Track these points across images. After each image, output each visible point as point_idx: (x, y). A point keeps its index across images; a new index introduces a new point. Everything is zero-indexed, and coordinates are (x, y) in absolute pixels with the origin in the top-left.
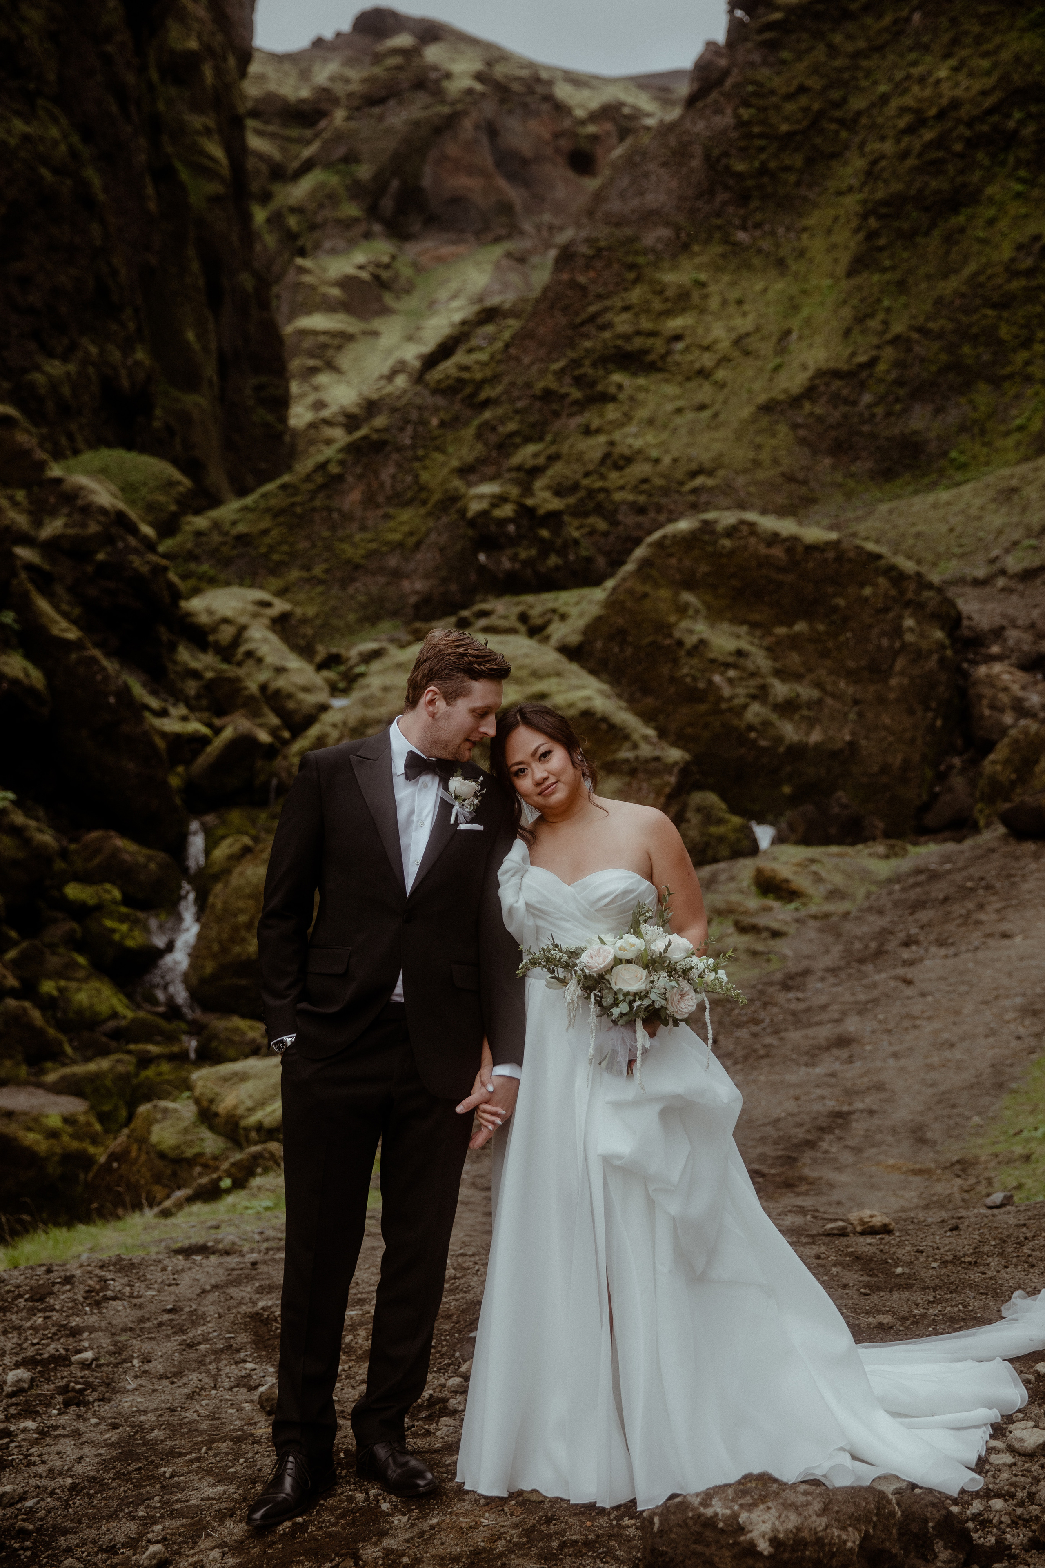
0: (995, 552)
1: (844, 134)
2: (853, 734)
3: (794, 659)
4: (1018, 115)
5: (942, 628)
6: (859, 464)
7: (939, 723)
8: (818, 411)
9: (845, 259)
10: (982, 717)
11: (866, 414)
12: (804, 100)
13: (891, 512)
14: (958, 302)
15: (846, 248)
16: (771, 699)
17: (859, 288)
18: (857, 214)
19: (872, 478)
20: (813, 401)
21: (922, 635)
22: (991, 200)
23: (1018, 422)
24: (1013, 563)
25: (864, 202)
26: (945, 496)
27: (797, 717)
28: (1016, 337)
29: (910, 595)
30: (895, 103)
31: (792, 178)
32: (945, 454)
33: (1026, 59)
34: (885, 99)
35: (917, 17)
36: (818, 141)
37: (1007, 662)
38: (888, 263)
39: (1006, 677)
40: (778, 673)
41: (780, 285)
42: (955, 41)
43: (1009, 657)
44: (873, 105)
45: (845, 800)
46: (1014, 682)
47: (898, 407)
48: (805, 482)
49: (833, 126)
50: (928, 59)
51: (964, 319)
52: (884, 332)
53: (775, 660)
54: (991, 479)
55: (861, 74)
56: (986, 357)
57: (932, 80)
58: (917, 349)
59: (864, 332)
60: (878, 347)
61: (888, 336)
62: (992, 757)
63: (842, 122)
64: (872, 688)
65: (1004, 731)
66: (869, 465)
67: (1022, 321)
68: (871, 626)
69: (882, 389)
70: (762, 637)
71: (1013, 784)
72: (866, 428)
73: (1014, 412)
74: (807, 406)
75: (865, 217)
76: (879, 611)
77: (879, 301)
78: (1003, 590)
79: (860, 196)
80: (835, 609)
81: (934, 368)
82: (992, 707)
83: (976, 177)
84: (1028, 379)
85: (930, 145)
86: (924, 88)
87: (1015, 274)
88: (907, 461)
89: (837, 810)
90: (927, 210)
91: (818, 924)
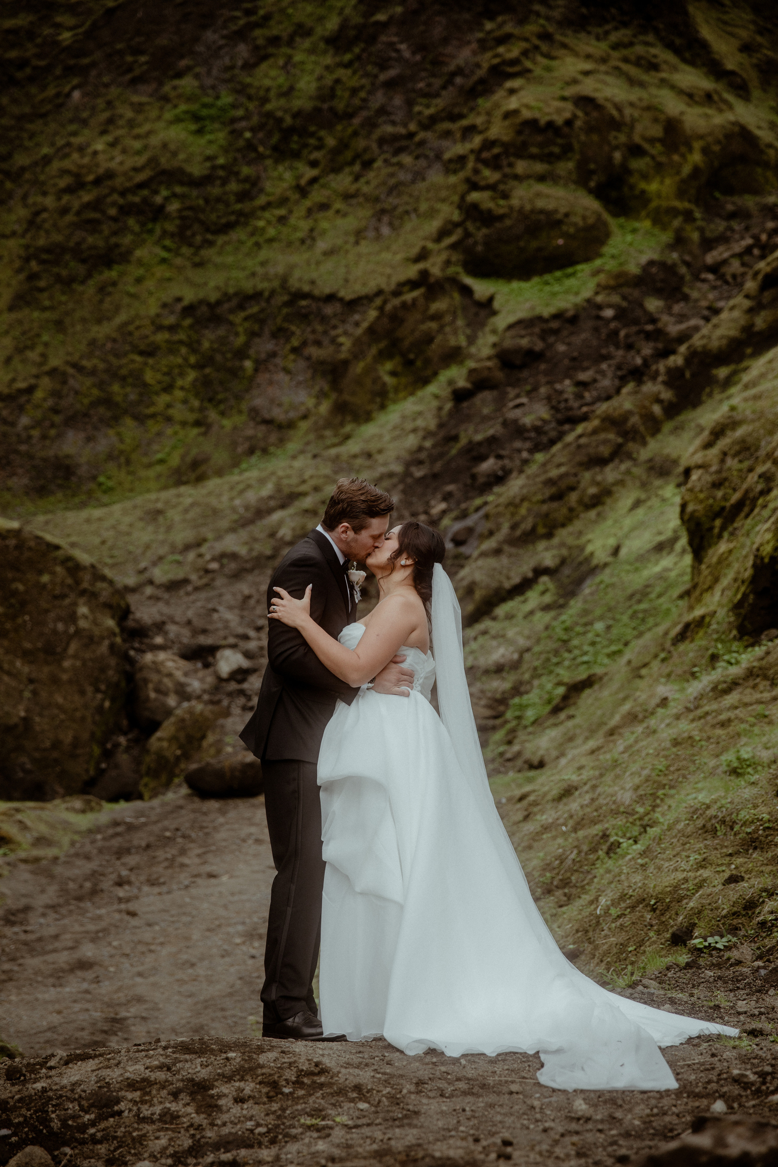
0: (143, 565)
1: (8, 185)
2: (27, 711)
4: (164, 193)
5: (113, 617)
6: (15, 479)
7: (107, 704)
9: (7, 295)
10: (148, 699)
11: (24, 435)
13: (47, 523)
14: (109, 345)
15: (9, 285)
17: (20, 322)
18: (20, 257)
19: (27, 494)
21: (95, 623)
22: (140, 263)
23: (159, 456)
24: (159, 574)
25: (27, 247)
26: (97, 513)
28: (159, 382)
29: (85, 585)
30: (56, 165)
32: (94, 478)
33: (172, 147)
34: (47, 160)
35: (76, 95)
37: (170, 652)
38: (47, 303)
39: (170, 664)
42: (111, 121)
43: (170, 648)
44: (36, 164)
45: (28, 766)
46: (178, 669)
47: (53, 432)
50: (86, 132)
51: (115, 361)
52: (41, 364)
54: (139, 500)
55: (25, 135)
56: (133, 397)
57: (90, 150)
58: (71, 382)
59: (24, 361)
60: (37, 377)
61: (46, 368)
62: (159, 734)
63: (7, 174)
64: (46, 669)
65: (169, 712)
66: (25, 481)
67: (165, 369)
68: (47, 611)
69: (39, 414)
71: (178, 759)
72: (23, 448)
73: (155, 447)
75: (27, 260)
76: (56, 597)
77: (38, 335)
78: (150, 598)
79: (23, 241)
80: (14, 593)
81: (86, 401)
82: (158, 691)
83: (127, 240)
84: (169, 419)
85: (88, 206)
86: (82, 157)
87: (160, 328)
88: (60, 482)
89: (21, 775)
90: (83, 261)
91: (29, 867)
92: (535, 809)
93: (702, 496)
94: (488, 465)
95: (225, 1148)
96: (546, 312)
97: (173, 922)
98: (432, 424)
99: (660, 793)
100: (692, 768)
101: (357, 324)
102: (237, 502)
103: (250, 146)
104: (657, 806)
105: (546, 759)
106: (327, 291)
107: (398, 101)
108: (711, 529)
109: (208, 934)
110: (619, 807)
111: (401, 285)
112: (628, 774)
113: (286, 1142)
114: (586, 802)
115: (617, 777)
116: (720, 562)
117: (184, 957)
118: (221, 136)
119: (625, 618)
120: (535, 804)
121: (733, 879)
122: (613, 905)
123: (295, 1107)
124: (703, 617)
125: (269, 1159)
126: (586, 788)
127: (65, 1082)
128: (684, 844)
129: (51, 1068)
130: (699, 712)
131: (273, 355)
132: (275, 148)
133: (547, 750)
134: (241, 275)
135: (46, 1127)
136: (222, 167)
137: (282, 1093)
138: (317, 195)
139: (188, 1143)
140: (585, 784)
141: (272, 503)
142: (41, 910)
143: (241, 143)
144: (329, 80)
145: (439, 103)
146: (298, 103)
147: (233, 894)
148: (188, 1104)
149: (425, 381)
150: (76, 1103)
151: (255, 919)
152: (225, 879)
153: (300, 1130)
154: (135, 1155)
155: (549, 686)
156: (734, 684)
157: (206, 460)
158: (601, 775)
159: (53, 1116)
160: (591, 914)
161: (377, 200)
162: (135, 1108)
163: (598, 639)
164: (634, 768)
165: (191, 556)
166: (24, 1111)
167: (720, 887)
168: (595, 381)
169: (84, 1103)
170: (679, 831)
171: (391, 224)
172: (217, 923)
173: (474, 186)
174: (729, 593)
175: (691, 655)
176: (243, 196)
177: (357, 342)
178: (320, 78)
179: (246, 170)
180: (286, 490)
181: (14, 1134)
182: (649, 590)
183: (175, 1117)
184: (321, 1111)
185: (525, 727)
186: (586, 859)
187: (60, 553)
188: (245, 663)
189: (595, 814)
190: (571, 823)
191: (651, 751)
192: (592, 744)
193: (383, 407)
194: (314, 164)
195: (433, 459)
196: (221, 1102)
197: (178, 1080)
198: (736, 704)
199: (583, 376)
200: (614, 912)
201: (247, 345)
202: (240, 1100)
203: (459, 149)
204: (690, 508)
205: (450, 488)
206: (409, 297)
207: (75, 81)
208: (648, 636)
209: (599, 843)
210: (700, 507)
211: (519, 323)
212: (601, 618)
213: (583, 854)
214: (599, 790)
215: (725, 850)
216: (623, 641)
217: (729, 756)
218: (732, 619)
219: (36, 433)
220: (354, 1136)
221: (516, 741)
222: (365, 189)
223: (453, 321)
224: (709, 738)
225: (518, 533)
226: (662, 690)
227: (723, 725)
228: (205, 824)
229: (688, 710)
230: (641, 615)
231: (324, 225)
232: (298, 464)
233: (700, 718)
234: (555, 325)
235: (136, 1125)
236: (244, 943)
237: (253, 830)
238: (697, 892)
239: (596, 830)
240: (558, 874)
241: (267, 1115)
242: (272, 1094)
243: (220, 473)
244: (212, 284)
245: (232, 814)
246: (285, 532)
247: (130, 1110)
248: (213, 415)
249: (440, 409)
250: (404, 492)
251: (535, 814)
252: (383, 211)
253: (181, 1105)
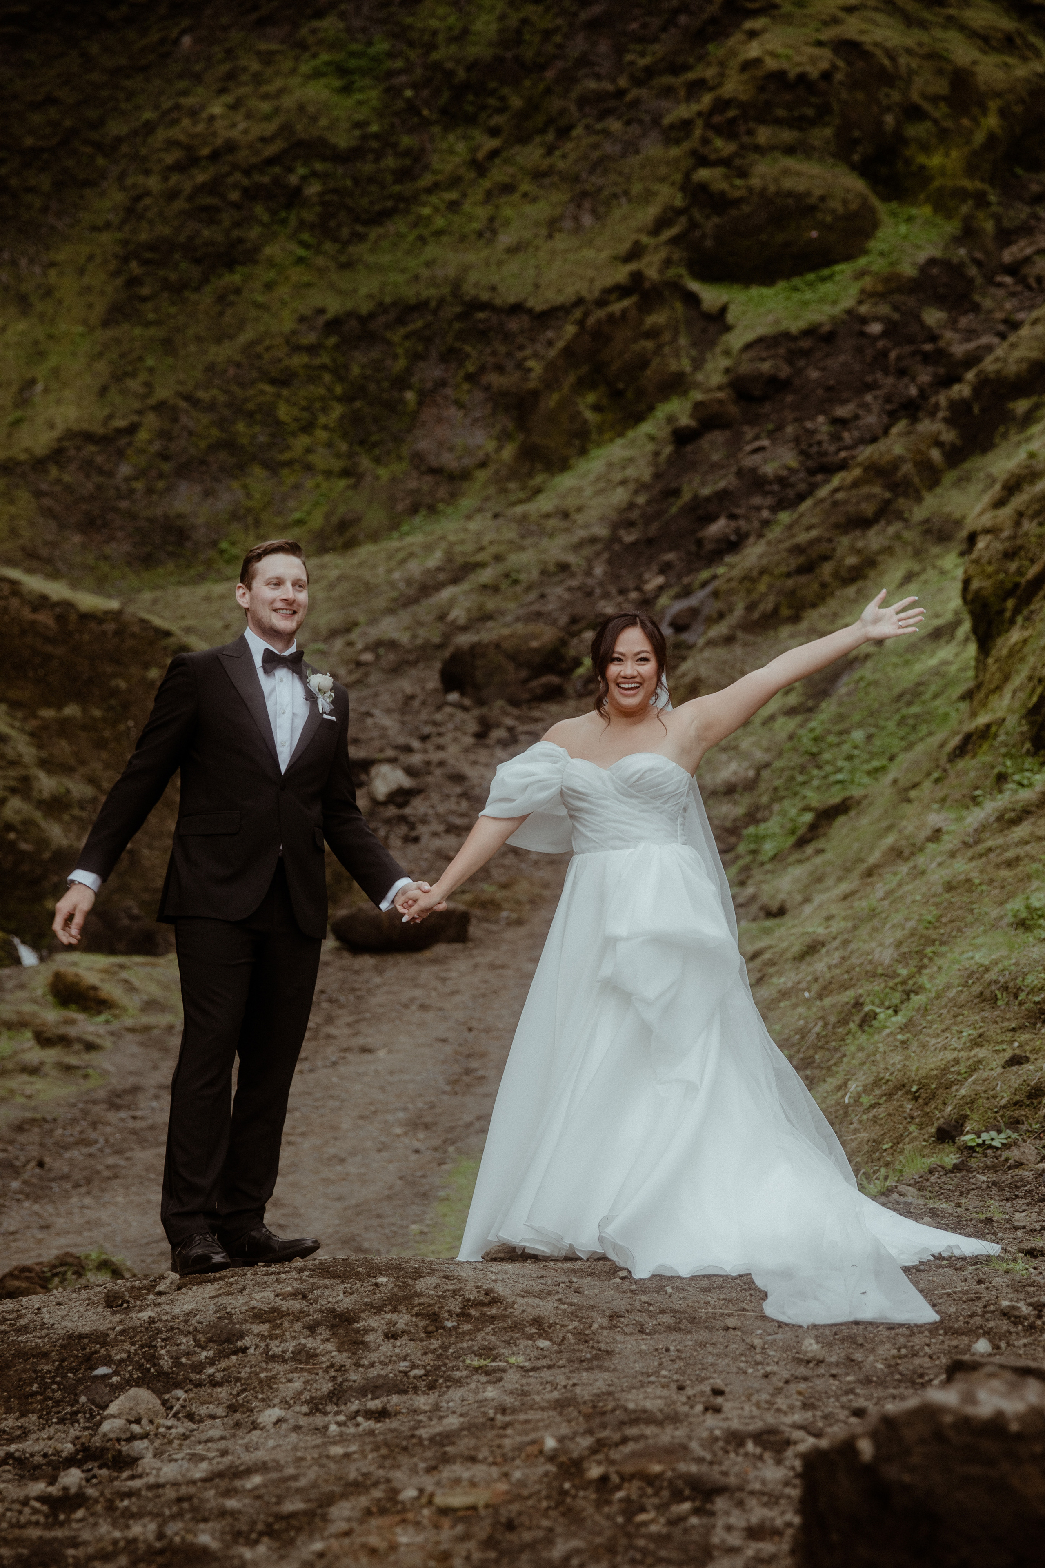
1: (100, 161)
3: (63, 748)
4: (301, 171)
6: (114, 545)
8: (67, 478)
9: (100, 307)
11: (124, 487)
12: (53, 113)
13: (155, 602)
14: (232, 372)
15: (102, 293)
16: (35, 793)
17: (118, 341)
18: (116, 256)
19: (129, 564)
20: (61, 467)
22: (271, 263)
23: (297, 515)
25: (126, 243)
26: (219, 588)
27: (66, 817)
28: (296, 420)
30: (162, 134)
31: (38, 203)
32: (214, 544)
33: (311, 109)
34: (149, 128)
35: (187, 40)
36: (70, 163)
38: (151, 316)
40: (44, 764)
41: (22, 326)
42: (231, 76)
44: (135, 133)
45: (135, 911)
47: (161, 485)
48: (49, 561)
49: (89, 150)
50: (200, 90)
51: (239, 392)
52: (145, 396)
53: (40, 747)
55: (121, 95)
56: (262, 439)
57: (205, 115)
58: (184, 419)
59: (123, 392)
60: (140, 412)
61: (152, 401)
63: (99, 147)
66: (127, 547)
67: (304, 403)
69: (143, 461)
70: (24, 719)
72: (124, 504)
73: (291, 504)
74: (54, 472)
75: (126, 260)
77: (141, 359)
79: (119, 235)
80: (115, 692)
81: (203, 444)
83: (254, 233)
84: (309, 468)
85: (201, 189)
86: (195, 123)
87: (297, 349)
88: (170, 548)
89: (126, 922)
90: (198, 261)
91: (138, 1037)
92: (771, 970)
93: (990, 569)
94: (718, 527)
95: (372, 1393)
96: (795, 326)
97: (318, 1107)
98: (647, 474)
99: (928, 950)
100: (970, 919)
101: (550, 343)
102: (396, 575)
103: (412, 108)
104: (925, 967)
105: (788, 905)
106: (512, 299)
107: (604, 47)
108: (1002, 611)
109: (361, 1122)
110: (876, 967)
111: (607, 291)
112: (888, 926)
113: (448, 1387)
114: (835, 962)
115: (875, 930)
116: (1011, 655)
117: (332, 1151)
118: (373, 95)
119: (891, 725)
120: (771, 963)
121: (1016, 1061)
122: (864, 1091)
123: (460, 1345)
124: (988, 726)
125: (427, 1408)
126: (835, 944)
127: (177, 1310)
128: (955, 1016)
129: (160, 1294)
130: (980, 848)
131: (443, 383)
132: (444, 111)
133: (790, 893)
134: (401, 278)
135: (154, 1365)
136: (376, 136)
137: (444, 1328)
138: (499, 174)
139: (328, 1387)
140: (834, 938)
141: (441, 577)
142: (153, 1091)
143: (400, 104)
144: (514, 20)
145: (658, 49)
146: (473, 51)
147: (391, 1073)
148: (328, 1340)
149: (638, 418)
150: (190, 1337)
151: (420, 1105)
152: (382, 1054)
153: (465, 1373)
154: (263, 1400)
155: (793, 812)
156: (1024, 813)
157: (356, 521)
158: (855, 928)
159: (163, 1352)
160: (838, 1103)
161: (576, 179)
162: (263, 1344)
163: (856, 752)
164: (897, 918)
165: (338, 644)
166: (127, 1346)
167: (999, 1070)
168: (857, 417)
169: (201, 1337)
170: (950, 1000)
171: (594, 212)
172: (373, 1108)
173: (703, 161)
174: (1021, 695)
175: (972, 774)
176: (404, 175)
177: (551, 367)
178: (502, 17)
179: (406, 141)
180: (460, 560)
181: (116, 1373)
182: (922, 688)
183: (312, 1355)
184: (491, 1349)
185: (762, 864)
186: (834, 1033)
187: (172, 641)
188: (406, 782)
189: (846, 976)
190: (815, 987)
191: (918, 898)
192: (845, 887)
193: (583, 452)
194: (494, 132)
195: (648, 519)
196: (369, 1338)
197: (316, 1311)
198: (1027, 838)
199: (841, 411)
200: (866, 1100)
201: (409, 371)
202: (391, 1336)
203: (684, 111)
204: (975, 585)
205: (670, 556)
206: (617, 307)
207: (185, 23)
208: (920, 748)
209: (850, 1014)
210: (987, 584)
211: (760, 341)
212: (860, 725)
213: (830, 1027)
214: (852, 946)
215: (1006, 1024)
216: (888, 754)
217: (1016, 905)
218: (1025, 728)
219: (139, 485)
220: (532, 1380)
221: (750, 882)
222: (561, 165)
223: (675, 339)
224: (992, 881)
225: (756, 615)
226: (935, 819)
227: (1010, 864)
228: (357, 986)
229: (967, 845)
230: (911, 722)
231: (508, 212)
232: (473, 526)
233: (981, 856)
234: (806, 344)
235: (264, 1365)
236: (406, 1134)
237: (417, 993)
238: (970, 1076)
239: (848, 996)
240: (798, 1052)
241: (425, 1354)
242: (430, 1328)
243: (374, 537)
244: (363, 291)
245: (391, 973)
246: (458, 614)
247: (257, 1347)
248: (365, 462)
249: (657, 454)
250: (610, 562)
251: (771, 976)
252: (584, 194)
253: (319, 1341)
